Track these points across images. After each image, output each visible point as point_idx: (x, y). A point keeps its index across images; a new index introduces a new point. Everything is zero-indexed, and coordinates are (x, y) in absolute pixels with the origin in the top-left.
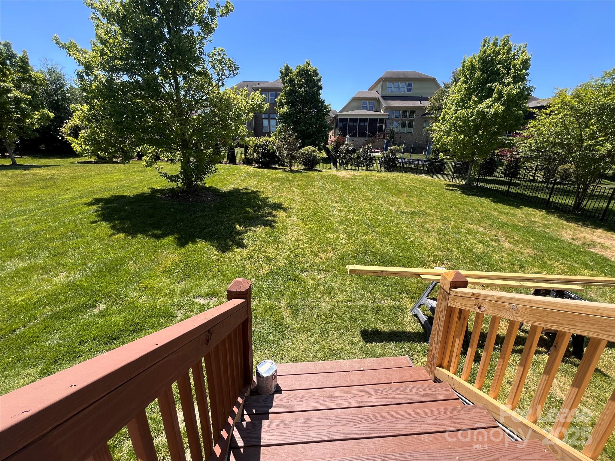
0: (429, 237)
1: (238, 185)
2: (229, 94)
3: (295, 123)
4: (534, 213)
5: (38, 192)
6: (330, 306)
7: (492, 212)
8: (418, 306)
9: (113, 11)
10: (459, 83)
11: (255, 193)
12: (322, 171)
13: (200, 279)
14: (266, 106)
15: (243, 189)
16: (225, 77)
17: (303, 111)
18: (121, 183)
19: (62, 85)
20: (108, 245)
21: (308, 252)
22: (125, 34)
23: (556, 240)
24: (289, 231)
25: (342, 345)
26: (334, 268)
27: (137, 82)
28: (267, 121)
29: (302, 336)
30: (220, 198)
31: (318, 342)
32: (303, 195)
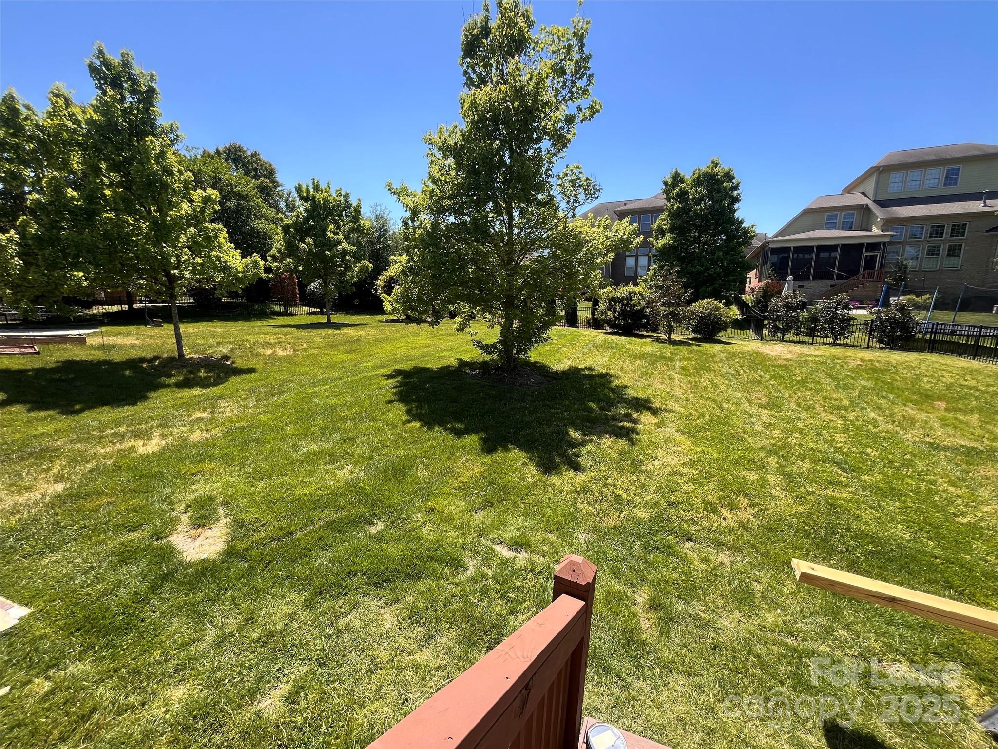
1: (578, 361)
2: (581, 227)
3: (681, 260)
5: (343, 357)
6: (743, 633)
9: (451, 143)
11: (605, 377)
12: (730, 344)
13: (506, 512)
14: (638, 240)
15: (586, 368)
16: (577, 205)
17: (700, 241)
18: (426, 350)
19: (386, 231)
20: (400, 436)
21: (697, 502)
22: (459, 166)
24: (660, 453)
26: (753, 546)
27: (464, 223)
28: (634, 259)
29: (678, 683)
30: (549, 381)
31: (712, 710)
32: (691, 387)
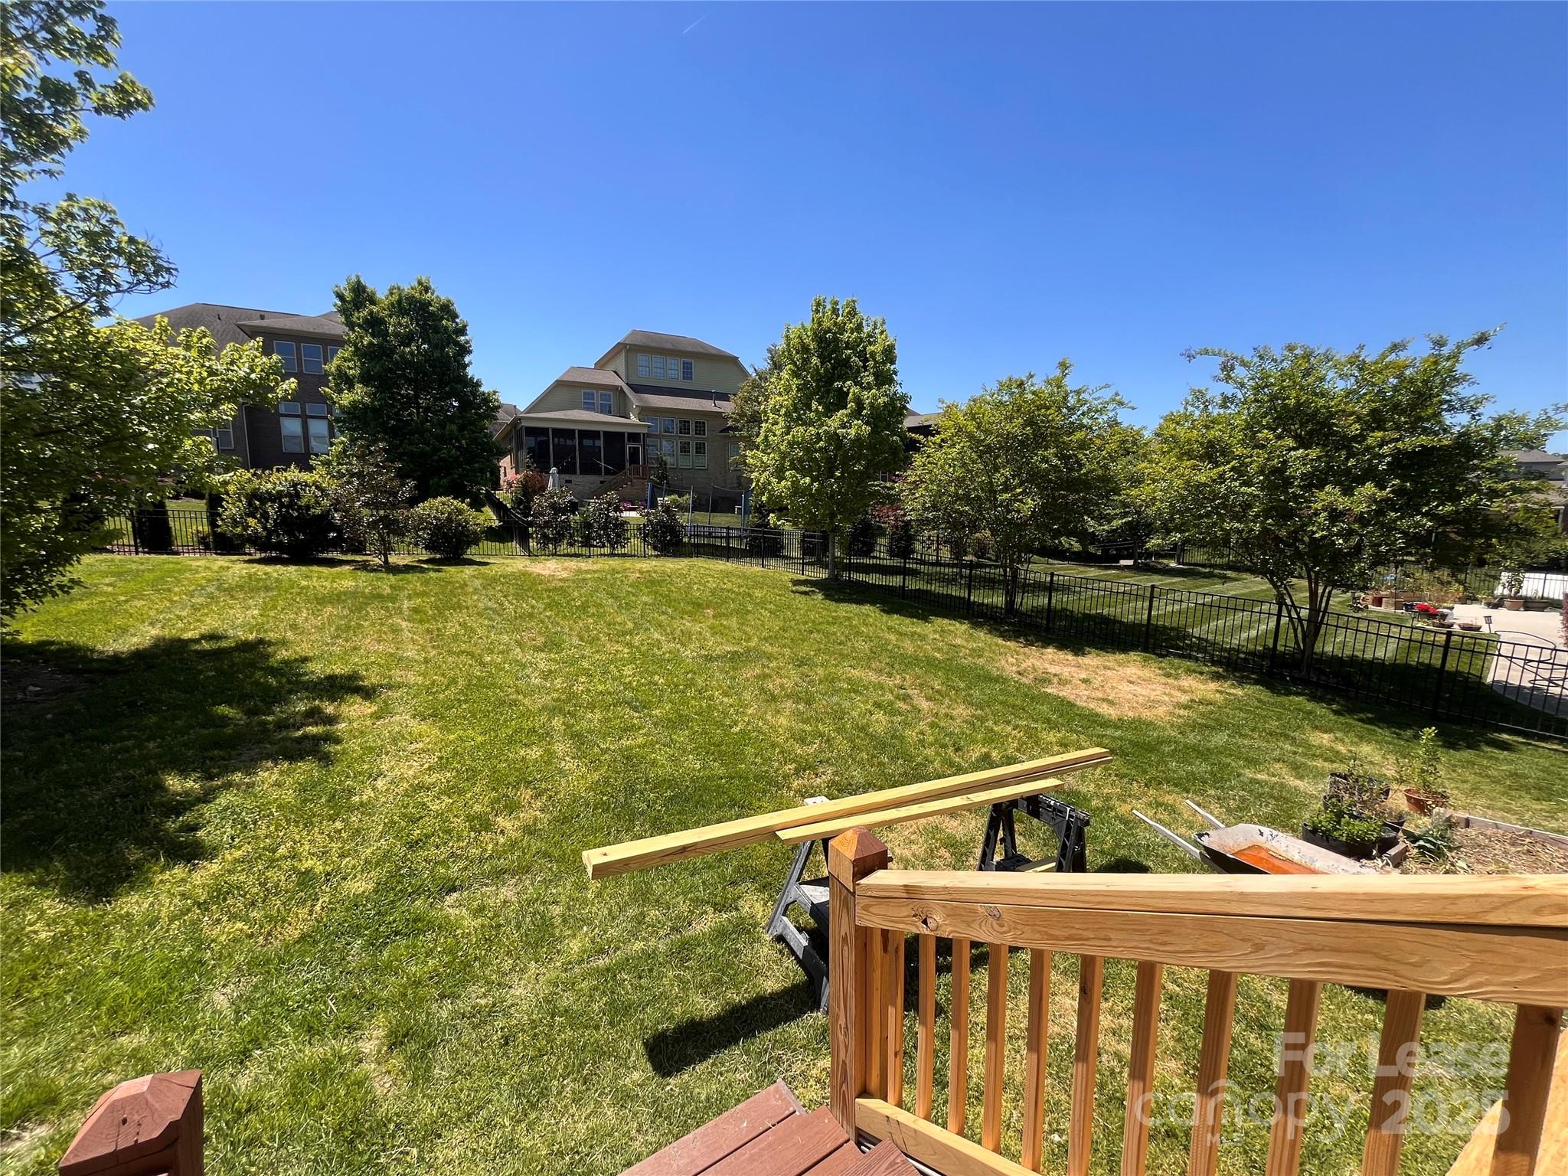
0: (778, 712)
2: (135, 340)
4: (952, 628)
6: (544, 990)
7: (887, 635)
8: (781, 910)
10: (785, 375)
12: (486, 564)
14: (285, 386)
17: (419, 404)
21: (458, 823)
23: (996, 680)
24: (386, 763)
25: (593, 1122)
26: (545, 854)
28: (297, 421)
29: (452, 1145)
30: (91, 681)
32: (432, 639)
